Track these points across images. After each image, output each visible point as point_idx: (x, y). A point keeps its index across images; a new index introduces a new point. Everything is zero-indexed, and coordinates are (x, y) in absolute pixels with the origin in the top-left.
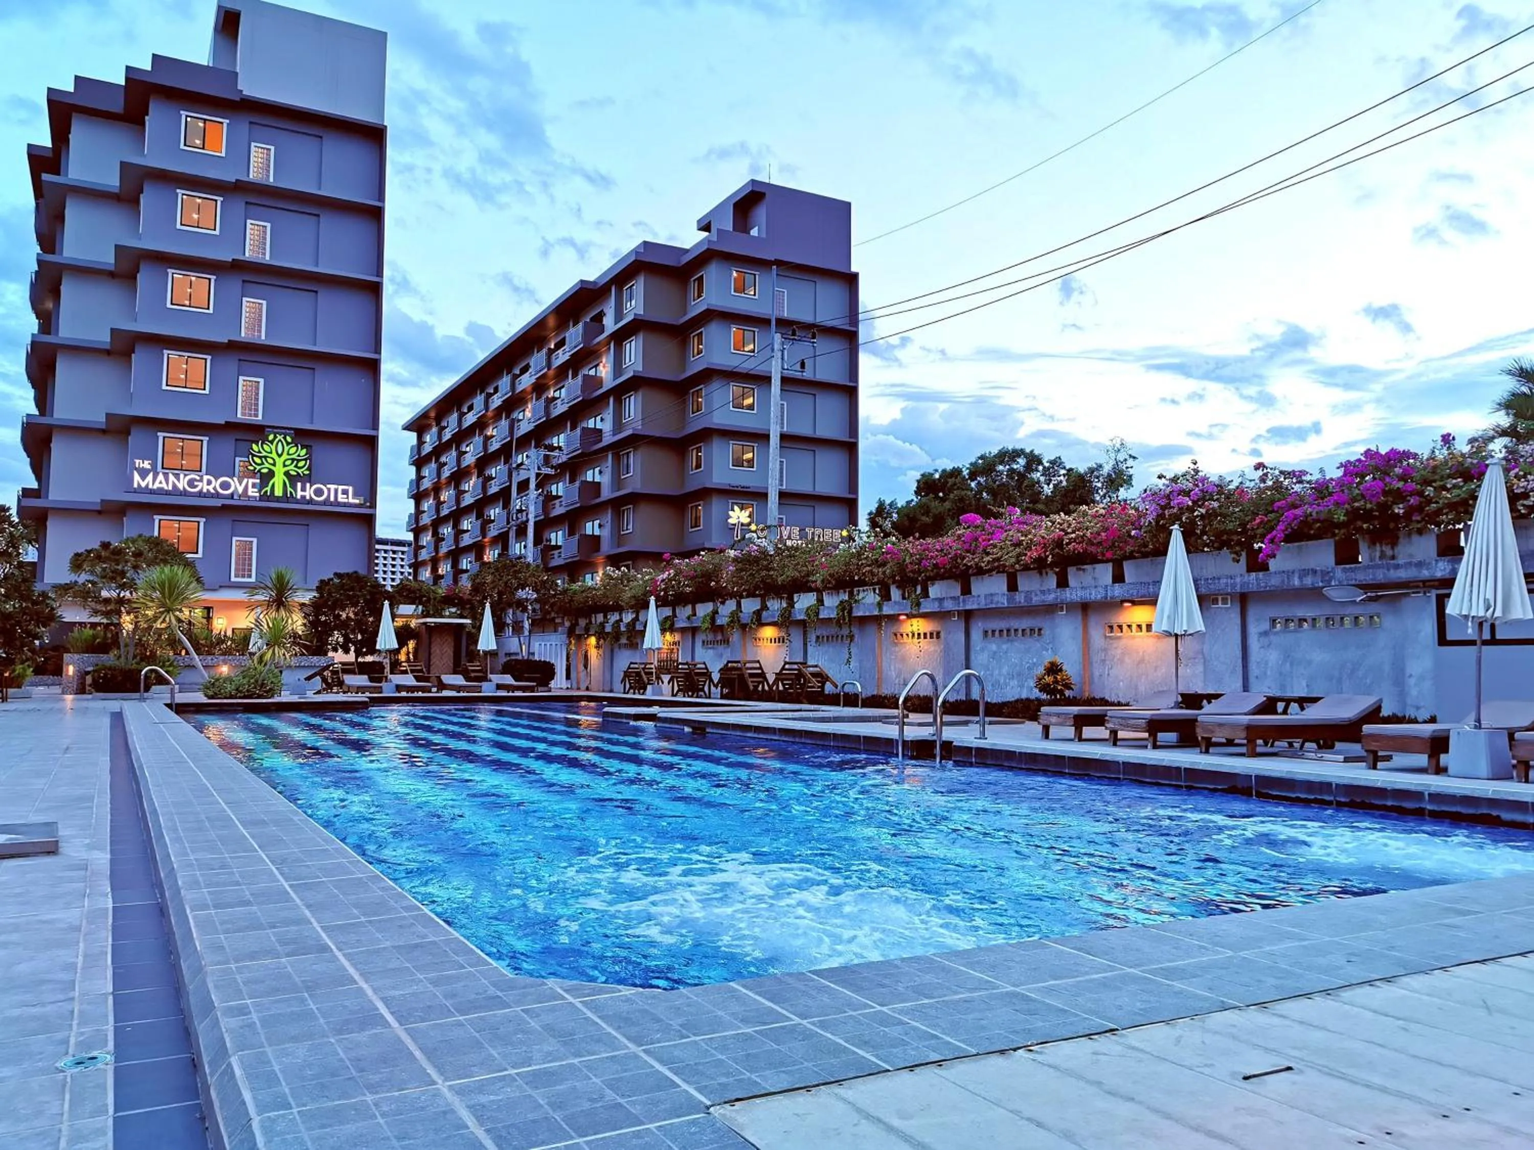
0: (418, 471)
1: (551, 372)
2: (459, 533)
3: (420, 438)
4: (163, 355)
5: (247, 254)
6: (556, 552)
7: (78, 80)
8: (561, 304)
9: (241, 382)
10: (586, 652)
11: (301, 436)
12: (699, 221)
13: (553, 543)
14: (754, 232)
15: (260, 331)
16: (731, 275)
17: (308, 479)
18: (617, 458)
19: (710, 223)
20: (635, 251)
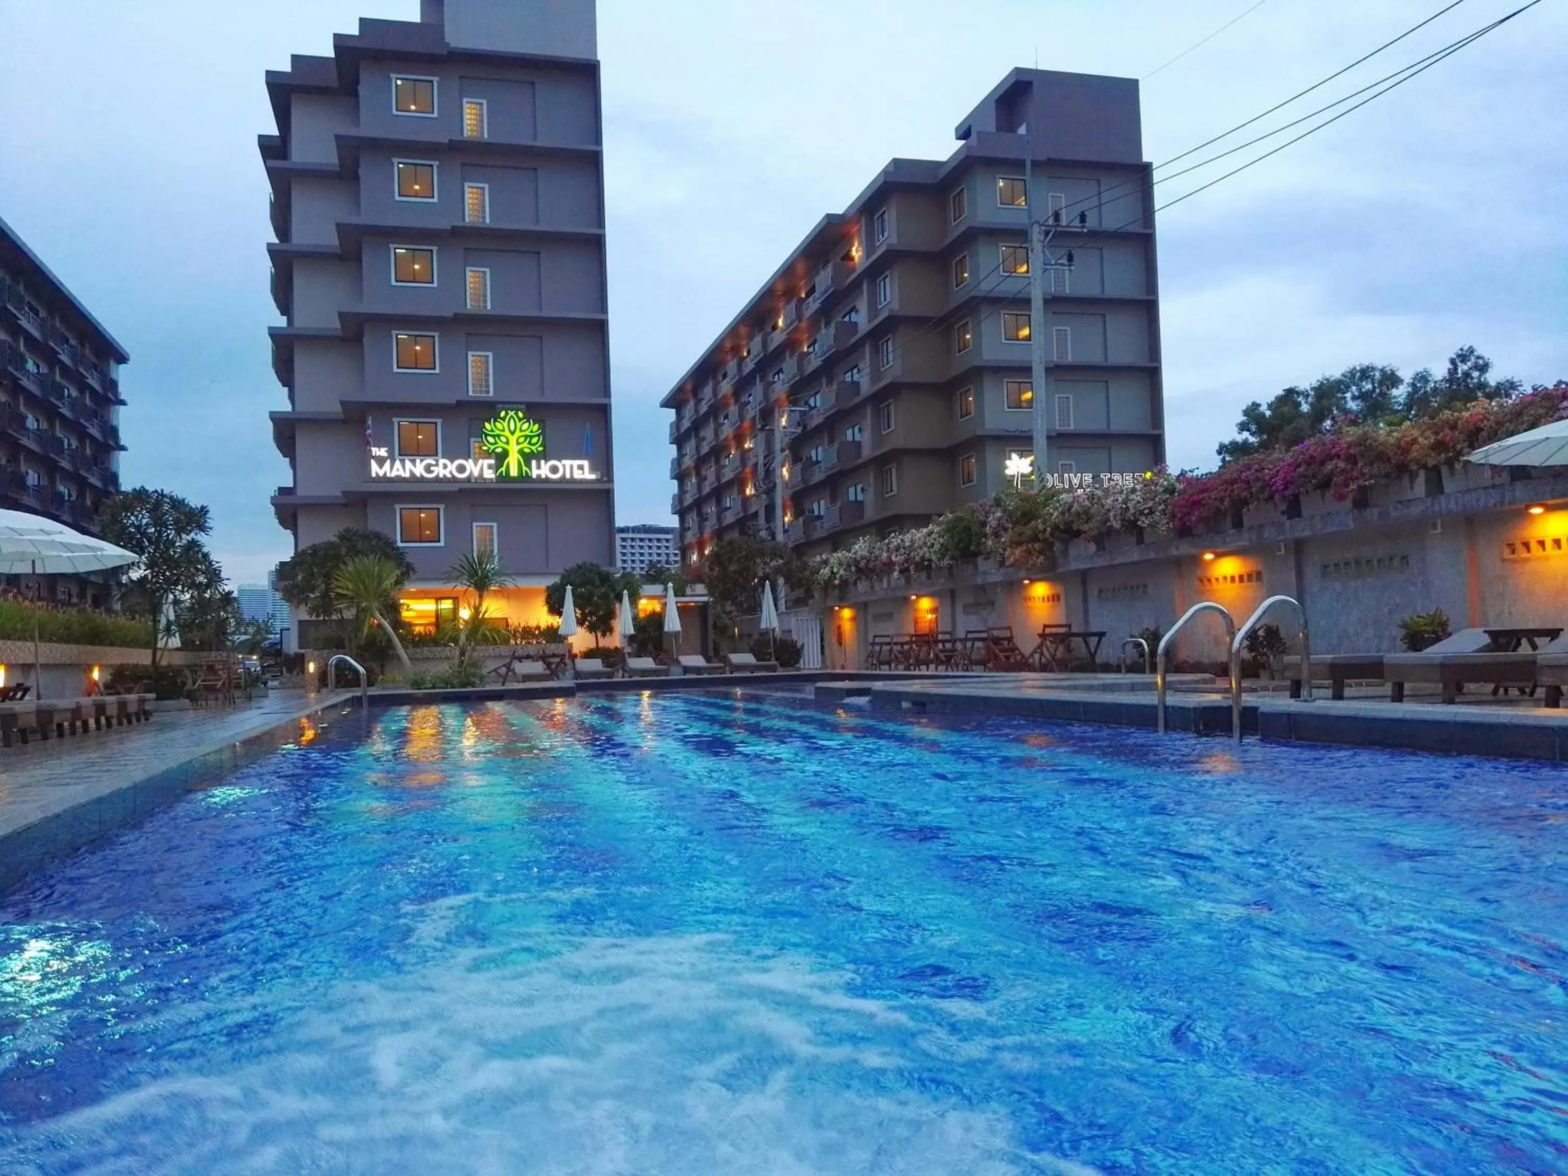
0: (680, 449)
1: (804, 325)
2: (722, 510)
3: (679, 414)
4: (391, 336)
5: (467, 220)
6: (818, 523)
7: (295, 59)
8: (808, 245)
9: (470, 358)
10: (839, 627)
11: (532, 411)
12: (957, 129)
13: (816, 513)
14: (1022, 130)
15: (485, 302)
16: (996, 184)
17: (544, 456)
18: (877, 412)
19: (970, 128)
20: (885, 172)
